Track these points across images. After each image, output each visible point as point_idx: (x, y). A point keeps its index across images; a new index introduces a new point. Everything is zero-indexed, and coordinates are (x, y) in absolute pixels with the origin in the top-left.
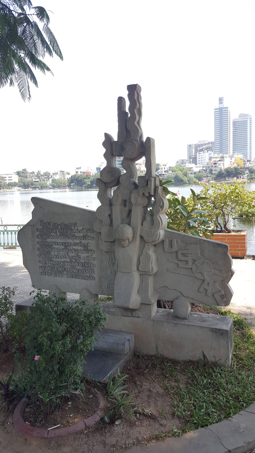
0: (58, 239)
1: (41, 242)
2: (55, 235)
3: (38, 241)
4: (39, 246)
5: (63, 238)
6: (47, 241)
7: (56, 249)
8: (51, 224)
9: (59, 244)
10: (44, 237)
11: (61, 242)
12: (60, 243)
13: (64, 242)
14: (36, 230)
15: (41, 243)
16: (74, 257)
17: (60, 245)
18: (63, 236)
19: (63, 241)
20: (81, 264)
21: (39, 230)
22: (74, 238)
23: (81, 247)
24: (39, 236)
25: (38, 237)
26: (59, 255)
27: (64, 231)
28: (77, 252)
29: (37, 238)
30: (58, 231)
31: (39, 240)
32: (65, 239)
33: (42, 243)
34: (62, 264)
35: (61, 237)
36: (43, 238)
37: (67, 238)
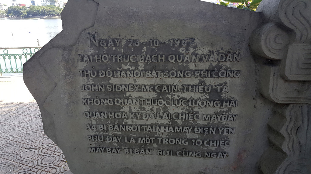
0: (140, 78)
1: (95, 86)
2: (133, 68)
3: (85, 84)
4: (89, 94)
5: (155, 75)
6: (110, 84)
7: (134, 101)
8: (120, 42)
9: (145, 90)
10: (102, 75)
11: (150, 83)
12: (147, 87)
13: (158, 84)
14: (79, 58)
15: (93, 88)
16: (182, 115)
17: (147, 91)
18: (154, 72)
19: (155, 81)
20: (200, 130)
21: (87, 59)
22: (185, 74)
23: (202, 95)
24: (87, 72)
25: (86, 74)
26: (141, 113)
27: (159, 58)
28: (192, 104)
29: (83, 76)
30: (143, 58)
31: (88, 81)
32: (160, 76)
33: (97, 88)
34: (151, 129)
35: (149, 74)
36: (100, 76)
37: (166, 75)
